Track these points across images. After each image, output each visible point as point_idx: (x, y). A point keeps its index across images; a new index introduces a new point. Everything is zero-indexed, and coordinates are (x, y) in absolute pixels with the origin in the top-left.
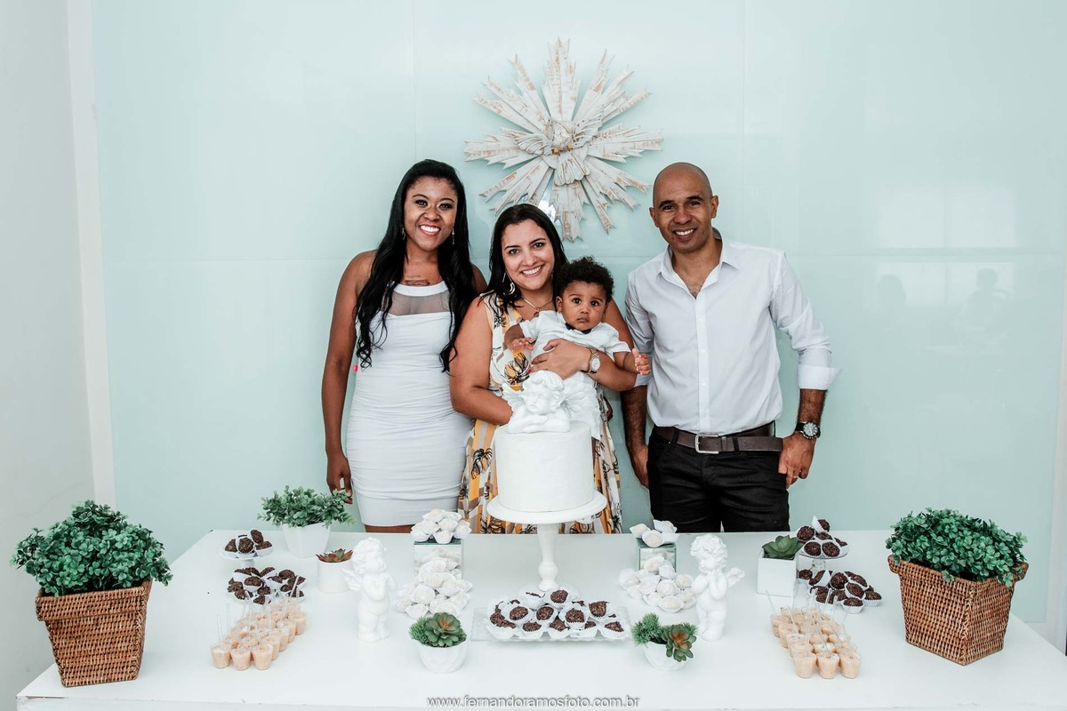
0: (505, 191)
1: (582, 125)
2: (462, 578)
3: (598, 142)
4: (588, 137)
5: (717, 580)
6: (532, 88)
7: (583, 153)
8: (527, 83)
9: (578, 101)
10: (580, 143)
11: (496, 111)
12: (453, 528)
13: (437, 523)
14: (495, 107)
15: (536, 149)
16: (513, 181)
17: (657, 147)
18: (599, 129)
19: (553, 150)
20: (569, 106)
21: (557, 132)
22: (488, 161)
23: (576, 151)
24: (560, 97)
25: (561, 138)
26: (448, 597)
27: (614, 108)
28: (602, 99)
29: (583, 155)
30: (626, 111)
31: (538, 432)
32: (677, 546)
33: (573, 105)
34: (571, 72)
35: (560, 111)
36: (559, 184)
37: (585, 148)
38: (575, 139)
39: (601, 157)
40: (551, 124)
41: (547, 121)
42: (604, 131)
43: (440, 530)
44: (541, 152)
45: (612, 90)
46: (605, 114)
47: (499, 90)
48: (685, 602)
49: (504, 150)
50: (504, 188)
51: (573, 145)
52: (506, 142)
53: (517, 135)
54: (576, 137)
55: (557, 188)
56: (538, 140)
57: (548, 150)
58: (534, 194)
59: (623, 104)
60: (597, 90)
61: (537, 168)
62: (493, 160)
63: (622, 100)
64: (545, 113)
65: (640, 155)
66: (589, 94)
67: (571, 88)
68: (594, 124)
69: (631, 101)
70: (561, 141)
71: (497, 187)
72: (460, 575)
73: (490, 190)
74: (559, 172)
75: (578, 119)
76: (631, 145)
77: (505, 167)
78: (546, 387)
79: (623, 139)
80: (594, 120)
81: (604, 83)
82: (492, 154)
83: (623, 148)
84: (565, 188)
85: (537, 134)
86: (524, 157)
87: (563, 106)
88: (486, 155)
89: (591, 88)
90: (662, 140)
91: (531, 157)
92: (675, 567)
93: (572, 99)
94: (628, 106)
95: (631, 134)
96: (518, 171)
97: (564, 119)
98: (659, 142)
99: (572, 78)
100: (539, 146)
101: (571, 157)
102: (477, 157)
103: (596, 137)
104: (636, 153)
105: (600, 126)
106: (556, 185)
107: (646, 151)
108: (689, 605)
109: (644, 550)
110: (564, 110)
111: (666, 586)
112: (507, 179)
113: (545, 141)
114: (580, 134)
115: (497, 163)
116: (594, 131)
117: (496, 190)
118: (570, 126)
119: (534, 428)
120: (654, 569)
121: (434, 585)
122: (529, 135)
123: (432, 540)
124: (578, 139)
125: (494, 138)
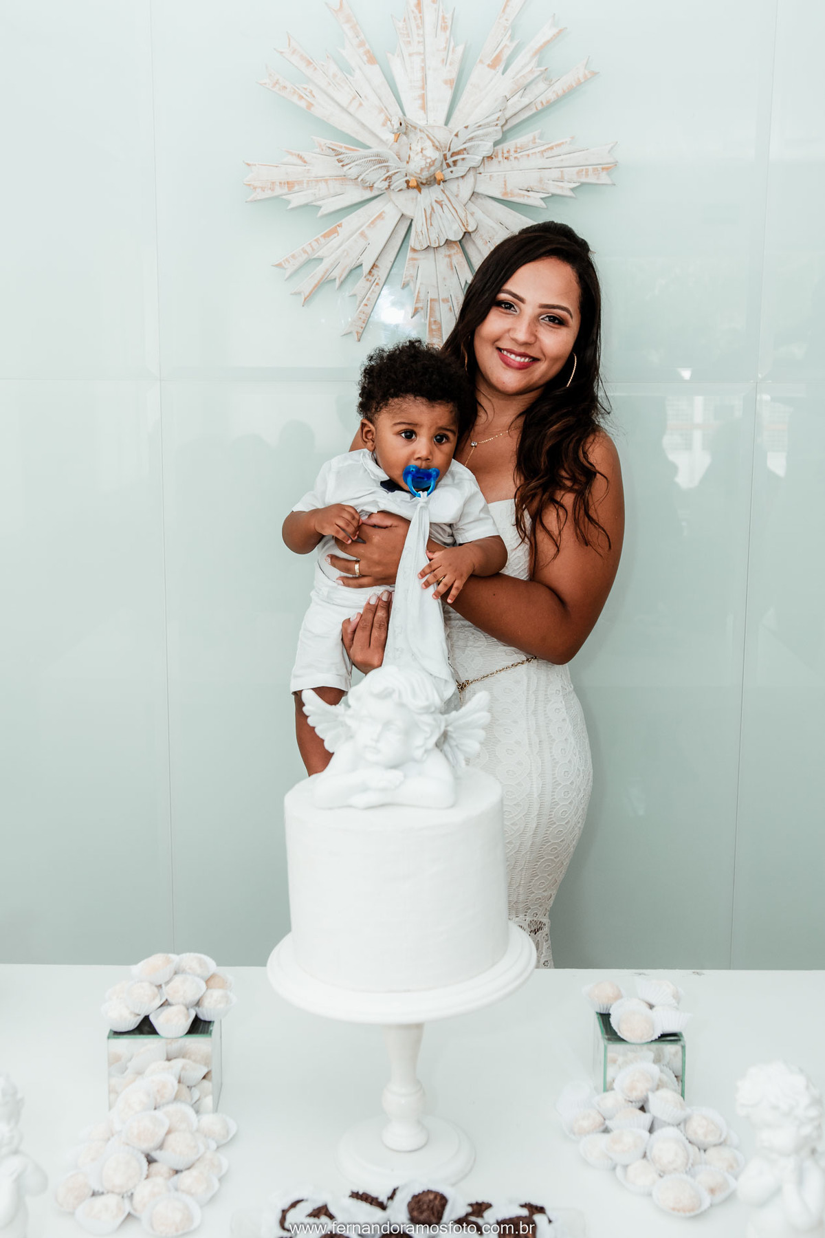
0: (321, 259)
1: (463, 138)
2: (216, 1109)
3: (492, 167)
4: (474, 159)
5: (800, 1181)
6: (372, 60)
7: (465, 189)
8: (361, 50)
9: (457, 87)
10: (460, 170)
11: (303, 104)
12: (192, 997)
13: (160, 986)
14: (301, 97)
15: (376, 177)
16: (335, 241)
17: (604, 178)
18: (496, 144)
19: (407, 182)
20: (440, 95)
21: (417, 147)
22: (289, 202)
23: (452, 186)
24: (424, 79)
25: (421, 158)
26: (177, 1172)
27: (526, 101)
28: (502, 84)
29: (465, 193)
30: (549, 106)
31: (383, 805)
32: (686, 1037)
33: (448, 94)
34: (444, 29)
35: (424, 107)
36: (418, 248)
37: (470, 179)
38: (450, 161)
39: (499, 196)
40: (404, 129)
41: (397, 125)
42: (506, 146)
43: (166, 1004)
44: (386, 184)
45: (523, 64)
46: (508, 114)
47: (309, 63)
48: (712, 1191)
49: (318, 180)
50: (320, 254)
51: (447, 173)
52: (323, 166)
53: (343, 150)
54: (451, 158)
55: (416, 255)
56: (381, 161)
57: (399, 182)
58: (374, 266)
59: (542, 93)
60: (493, 66)
61: (380, 216)
62: (297, 199)
63: (542, 86)
64: (395, 110)
65: (569, 193)
66: (479, 75)
67: (444, 62)
68: (486, 135)
69: (559, 87)
70: (423, 164)
71: (305, 252)
72: (208, 1102)
73: (293, 256)
74: (418, 226)
75: (457, 124)
76: (556, 174)
77: (320, 214)
78: (402, 705)
79: (541, 162)
80: (488, 125)
81: (507, 53)
82: (296, 188)
83: (541, 181)
84: (431, 255)
85: (376, 149)
86: (356, 195)
87: (429, 96)
88: (286, 190)
89: (481, 62)
90: (616, 164)
91: (368, 195)
92: (683, 1095)
93: (446, 82)
94: (552, 97)
95: (556, 151)
96: (345, 221)
97: (431, 122)
98: (609, 168)
99: (448, 41)
100: (383, 174)
101: (441, 197)
102: (268, 194)
103: (490, 158)
104: (564, 189)
105: (499, 136)
106: (414, 250)
107: (583, 184)
108: (719, 1197)
109: (615, 1048)
110: (430, 105)
111: (667, 1145)
112: (324, 236)
113: (393, 163)
114: (458, 153)
115: (306, 205)
116: (486, 147)
117: (305, 257)
118: (442, 136)
119: (372, 798)
120: (637, 1095)
121: (146, 1146)
122: (363, 152)
123: (145, 1027)
124: (455, 162)
125: (300, 157)
